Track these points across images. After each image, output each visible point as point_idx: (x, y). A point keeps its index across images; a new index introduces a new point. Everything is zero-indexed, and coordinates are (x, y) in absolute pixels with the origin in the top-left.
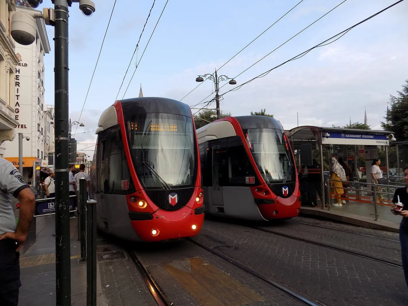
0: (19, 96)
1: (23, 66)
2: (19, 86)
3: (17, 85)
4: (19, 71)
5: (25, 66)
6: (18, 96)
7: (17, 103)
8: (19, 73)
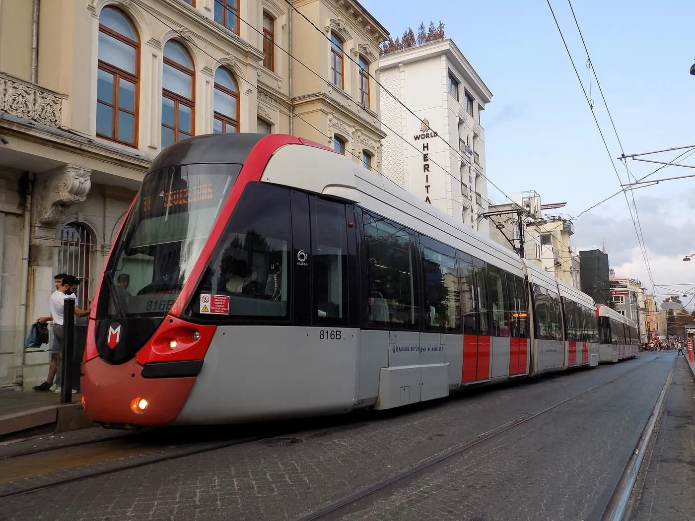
0: (429, 186)
1: (432, 137)
2: (428, 171)
3: (426, 170)
4: (427, 147)
5: (435, 136)
6: (427, 187)
7: (428, 199)
8: (428, 150)
